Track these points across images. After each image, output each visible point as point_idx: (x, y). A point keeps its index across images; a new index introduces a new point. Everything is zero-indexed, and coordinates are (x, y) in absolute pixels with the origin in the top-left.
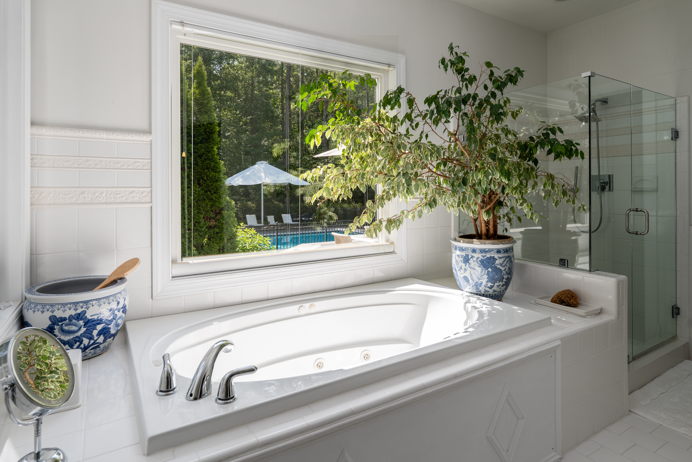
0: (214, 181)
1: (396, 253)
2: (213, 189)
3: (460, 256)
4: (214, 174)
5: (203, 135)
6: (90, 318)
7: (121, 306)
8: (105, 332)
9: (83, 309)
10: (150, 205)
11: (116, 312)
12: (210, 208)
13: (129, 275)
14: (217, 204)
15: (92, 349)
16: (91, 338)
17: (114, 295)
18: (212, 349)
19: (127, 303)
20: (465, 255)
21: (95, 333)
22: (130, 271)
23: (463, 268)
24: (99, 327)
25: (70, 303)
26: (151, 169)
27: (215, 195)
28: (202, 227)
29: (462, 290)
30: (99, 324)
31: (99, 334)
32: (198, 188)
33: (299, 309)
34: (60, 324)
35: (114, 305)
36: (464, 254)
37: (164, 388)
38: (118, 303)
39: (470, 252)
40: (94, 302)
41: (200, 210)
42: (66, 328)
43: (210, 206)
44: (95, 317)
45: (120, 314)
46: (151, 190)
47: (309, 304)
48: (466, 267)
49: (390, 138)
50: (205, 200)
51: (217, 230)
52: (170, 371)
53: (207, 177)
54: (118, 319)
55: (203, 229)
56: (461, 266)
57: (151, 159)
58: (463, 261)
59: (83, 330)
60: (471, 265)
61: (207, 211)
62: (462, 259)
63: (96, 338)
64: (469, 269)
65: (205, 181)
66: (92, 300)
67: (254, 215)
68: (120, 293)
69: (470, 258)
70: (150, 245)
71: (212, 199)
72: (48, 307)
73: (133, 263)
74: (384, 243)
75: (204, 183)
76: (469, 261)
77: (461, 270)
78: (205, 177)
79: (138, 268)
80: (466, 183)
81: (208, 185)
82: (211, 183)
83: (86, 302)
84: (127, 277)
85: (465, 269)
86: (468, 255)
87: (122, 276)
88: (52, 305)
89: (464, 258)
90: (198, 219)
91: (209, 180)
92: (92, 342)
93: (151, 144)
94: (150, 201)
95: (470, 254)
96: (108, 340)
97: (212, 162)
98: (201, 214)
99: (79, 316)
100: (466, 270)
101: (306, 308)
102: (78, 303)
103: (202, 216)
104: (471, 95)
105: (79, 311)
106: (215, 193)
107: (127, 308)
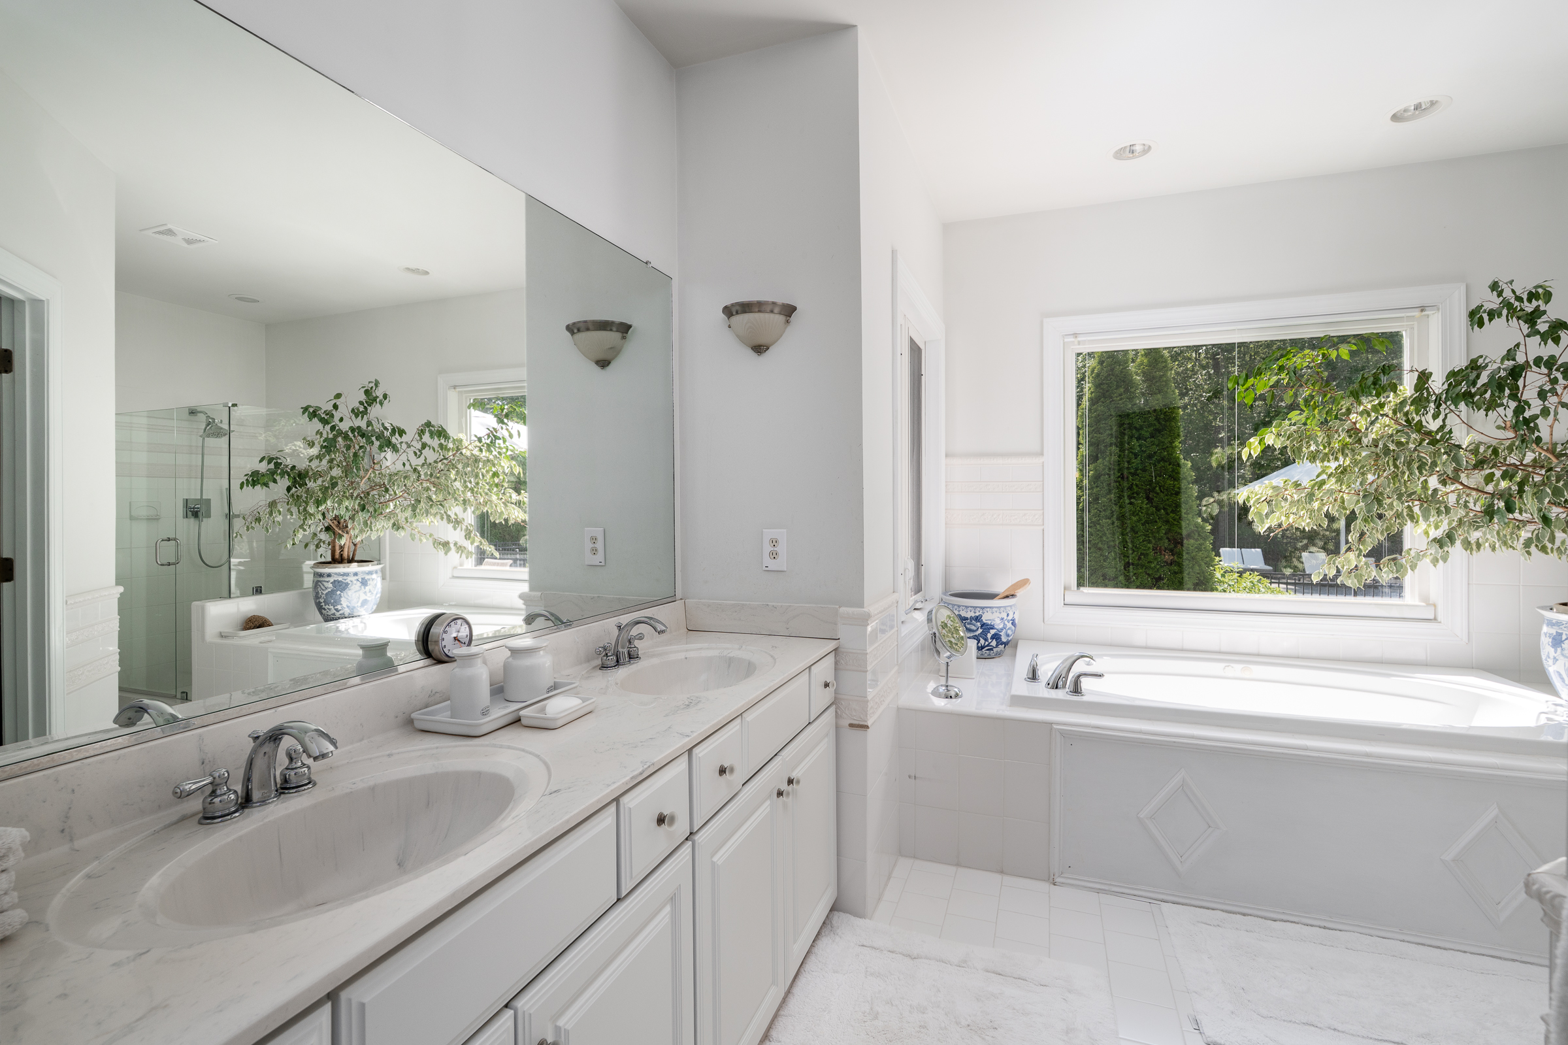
0: (1172, 494)
1: (1440, 622)
2: (1170, 506)
3: (1548, 635)
4: (1172, 482)
5: (1155, 425)
6: (985, 622)
7: (1010, 617)
8: (996, 637)
9: (980, 613)
10: (1042, 527)
11: (1006, 622)
12: (1165, 534)
13: (1020, 593)
14: (1176, 529)
15: (987, 650)
16: (986, 640)
17: (1005, 607)
18: (1072, 656)
19: (1016, 617)
20: (1555, 634)
21: (989, 636)
22: (1021, 590)
23: (1552, 657)
24: (993, 632)
25: (971, 607)
26: (1043, 491)
27: (1171, 515)
28: (1151, 562)
29: (1560, 698)
30: (992, 629)
31: (992, 638)
32: (1146, 504)
33: (1224, 669)
34: (964, 622)
35: (1004, 615)
36: (1553, 631)
37: (1031, 676)
38: (1008, 615)
39: (1565, 629)
40: (988, 609)
41: (1149, 537)
42: (968, 626)
43: (1164, 532)
44: (989, 622)
45: (1009, 625)
46: (1043, 513)
47: (1242, 666)
48: (1556, 655)
49: (1369, 441)
50: (1156, 522)
51: (1176, 568)
52: (1035, 666)
53: (1160, 488)
54: (1008, 629)
55: (1153, 565)
56: (1548, 653)
57: (1043, 481)
58: (1551, 644)
59: (980, 631)
60: (1565, 652)
61: (1160, 539)
62: (1551, 640)
63: (990, 641)
64: (1562, 658)
65: (1158, 494)
66: (987, 607)
67: (1259, 550)
68: (1011, 606)
69: (1563, 639)
70: (1042, 568)
71: (1167, 522)
72: (956, 607)
73: (1024, 582)
74: (1417, 603)
75: (1156, 497)
76: (1563, 645)
77: (1548, 660)
78: (1157, 488)
79: (1028, 588)
80: (1514, 509)
81: (1163, 500)
82: (1166, 497)
83: (983, 608)
84: (1018, 594)
85: (1555, 658)
86: (1561, 634)
87: (1012, 593)
88: (959, 606)
89: (1553, 639)
90: (1144, 550)
91: (1163, 493)
92: (987, 643)
93: (1043, 466)
94: (1042, 523)
95: (1564, 633)
96: (1000, 646)
97: (1170, 465)
98: (1150, 542)
99: (978, 619)
100: (1557, 660)
101: (1237, 669)
102: (976, 607)
103: (1150, 546)
104: (1543, 359)
105: (977, 614)
106: (1173, 512)
107: (1016, 622)
